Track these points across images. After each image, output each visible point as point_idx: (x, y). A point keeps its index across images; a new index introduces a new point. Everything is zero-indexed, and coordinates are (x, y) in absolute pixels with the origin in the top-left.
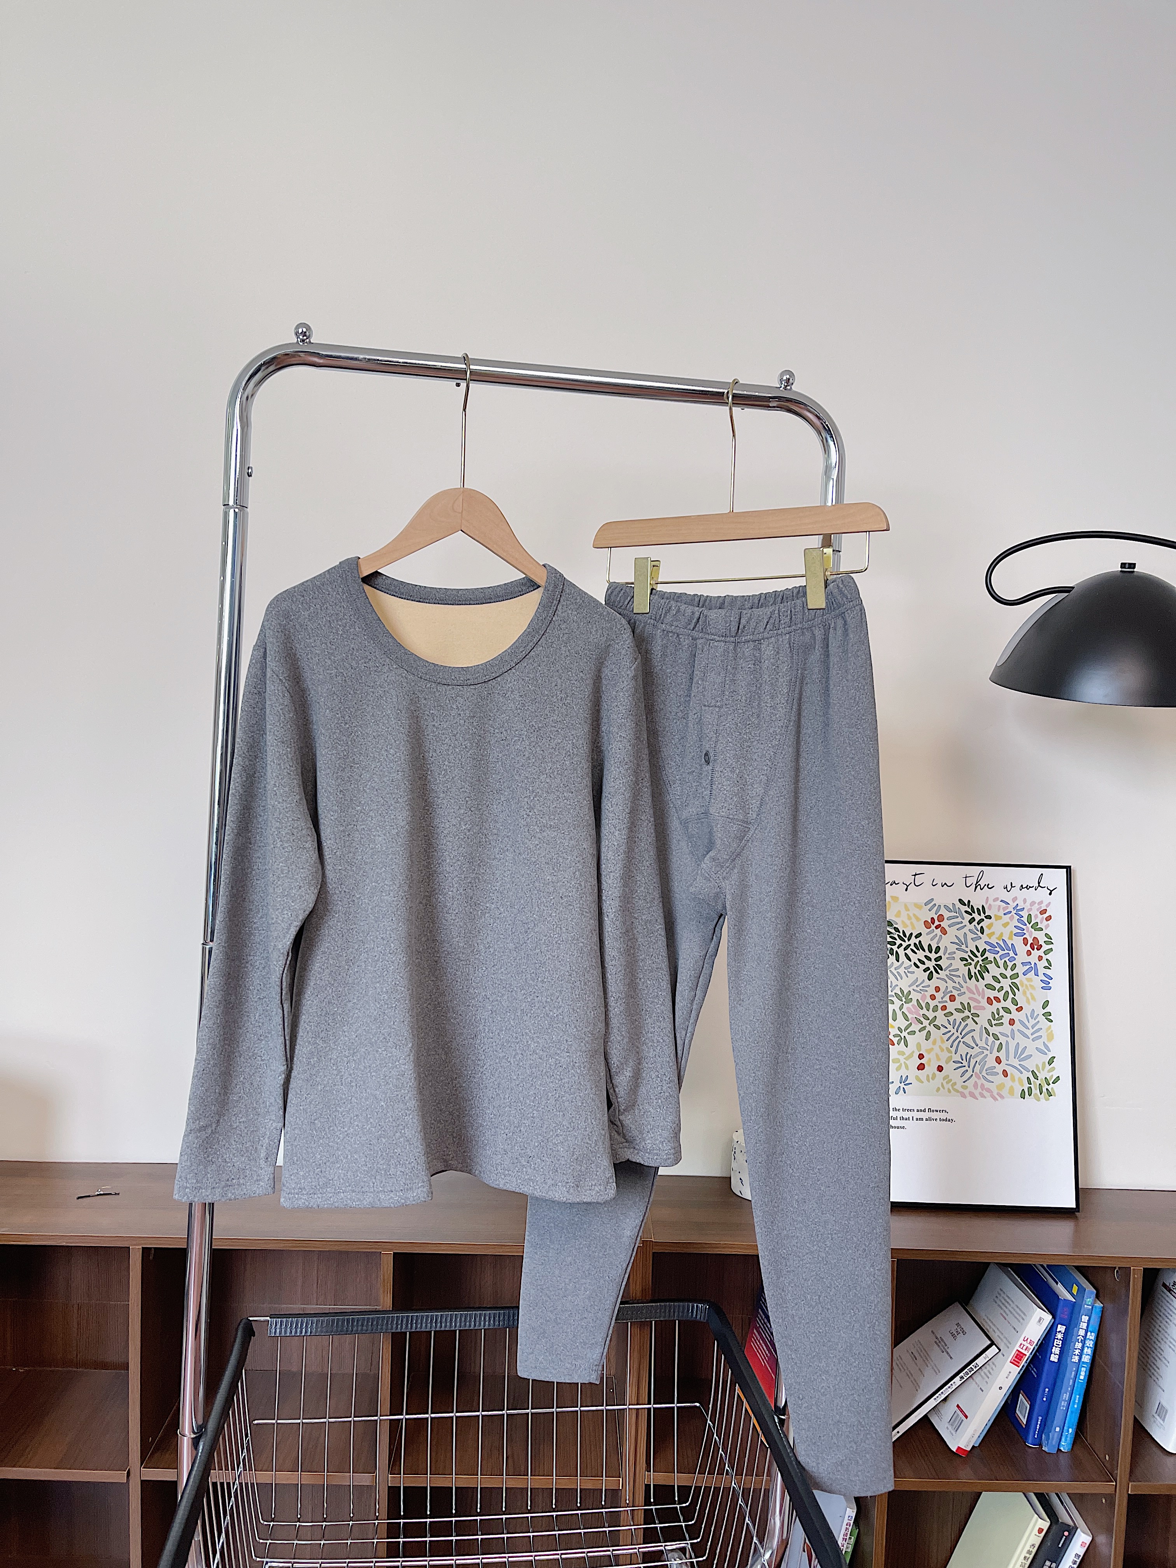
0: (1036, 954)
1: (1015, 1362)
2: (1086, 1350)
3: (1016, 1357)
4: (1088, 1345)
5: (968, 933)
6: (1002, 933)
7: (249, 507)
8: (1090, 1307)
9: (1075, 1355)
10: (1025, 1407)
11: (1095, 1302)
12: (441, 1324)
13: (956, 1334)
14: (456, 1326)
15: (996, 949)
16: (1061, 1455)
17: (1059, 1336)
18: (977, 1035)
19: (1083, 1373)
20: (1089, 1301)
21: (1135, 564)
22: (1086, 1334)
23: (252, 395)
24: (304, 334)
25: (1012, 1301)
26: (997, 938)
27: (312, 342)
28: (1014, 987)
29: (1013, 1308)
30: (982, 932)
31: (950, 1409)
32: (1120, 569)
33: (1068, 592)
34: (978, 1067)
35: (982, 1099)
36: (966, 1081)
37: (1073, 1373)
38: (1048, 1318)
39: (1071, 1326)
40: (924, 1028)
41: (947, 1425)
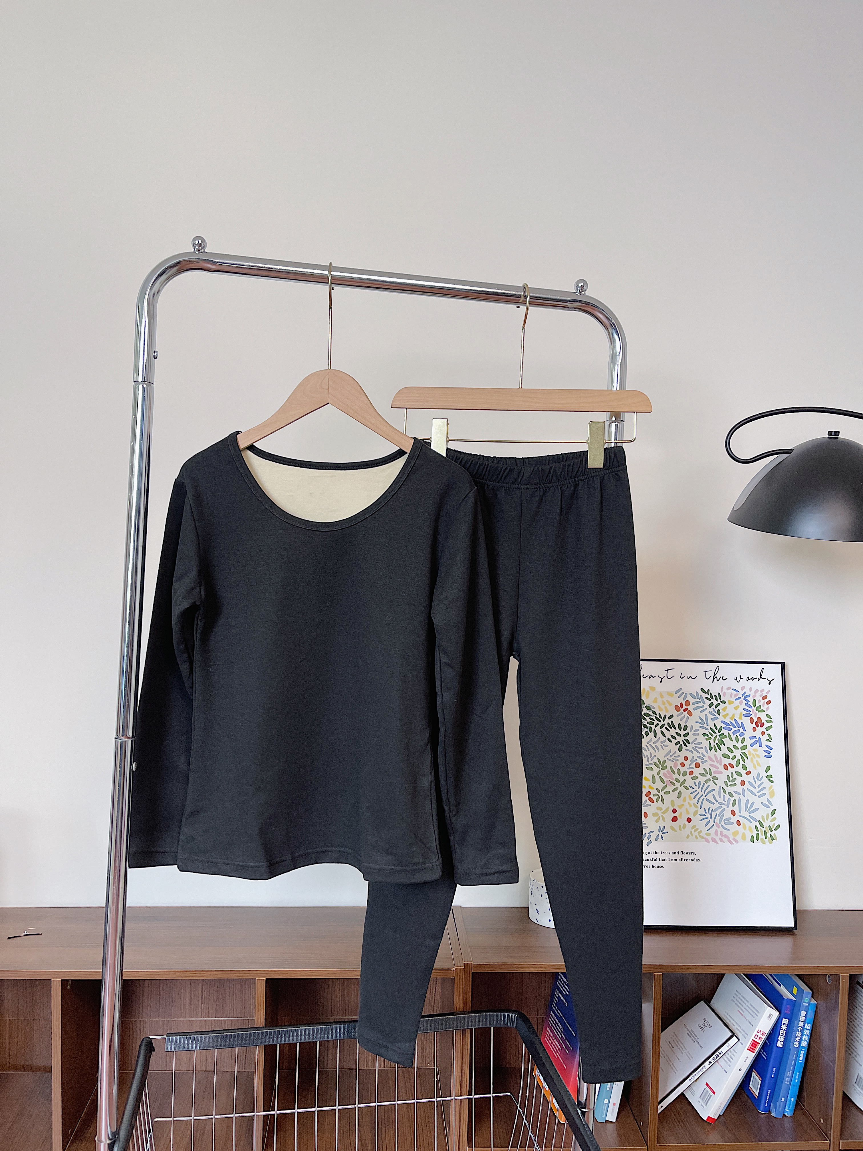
0: (759, 730)
1: (751, 1050)
2: (804, 1037)
3: (752, 1045)
4: (805, 1033)
5: (708, 714)
6: (734, 715)
7: (155, 384)
8: (808, 1004)
9: (796, 1042)
10: (757, 1083)
11: (810, 1000)
12: (305, 1036)
13: (704, 1028)
14: (316, 1039)
15: (730, 727)
16: (785, 1119)
17: (784, 1027)
18: (716, 793)
19: (802, 1055)
20: (806, 999)
21: (839, 432)
22: (804, 1026)
23: (158, 292)
24: (200, 244)
25: (748, 1001)
26: (730, 718)
27: (206, 251)
28: (744, 755)
29: (747, 1006)
30: (719, 713)
31: (701, 1087)
32: (828, 436)
33: (789, 453)
34: (718, 819)
35: (722, 843)
36: (709, 829)
37: (795, 1055)
38: (776, 1014)
39: (792, 1017)
40: (676, 789)
41: (699, 1099)
